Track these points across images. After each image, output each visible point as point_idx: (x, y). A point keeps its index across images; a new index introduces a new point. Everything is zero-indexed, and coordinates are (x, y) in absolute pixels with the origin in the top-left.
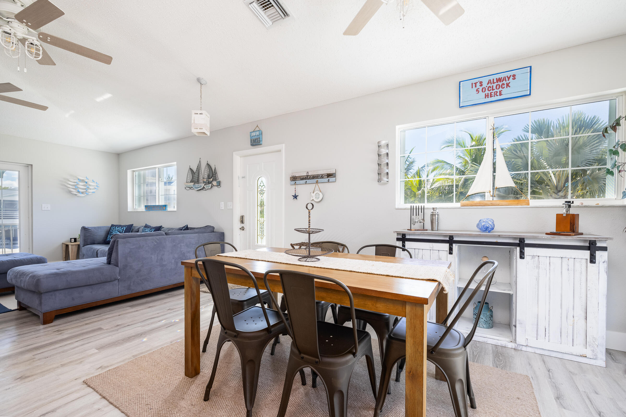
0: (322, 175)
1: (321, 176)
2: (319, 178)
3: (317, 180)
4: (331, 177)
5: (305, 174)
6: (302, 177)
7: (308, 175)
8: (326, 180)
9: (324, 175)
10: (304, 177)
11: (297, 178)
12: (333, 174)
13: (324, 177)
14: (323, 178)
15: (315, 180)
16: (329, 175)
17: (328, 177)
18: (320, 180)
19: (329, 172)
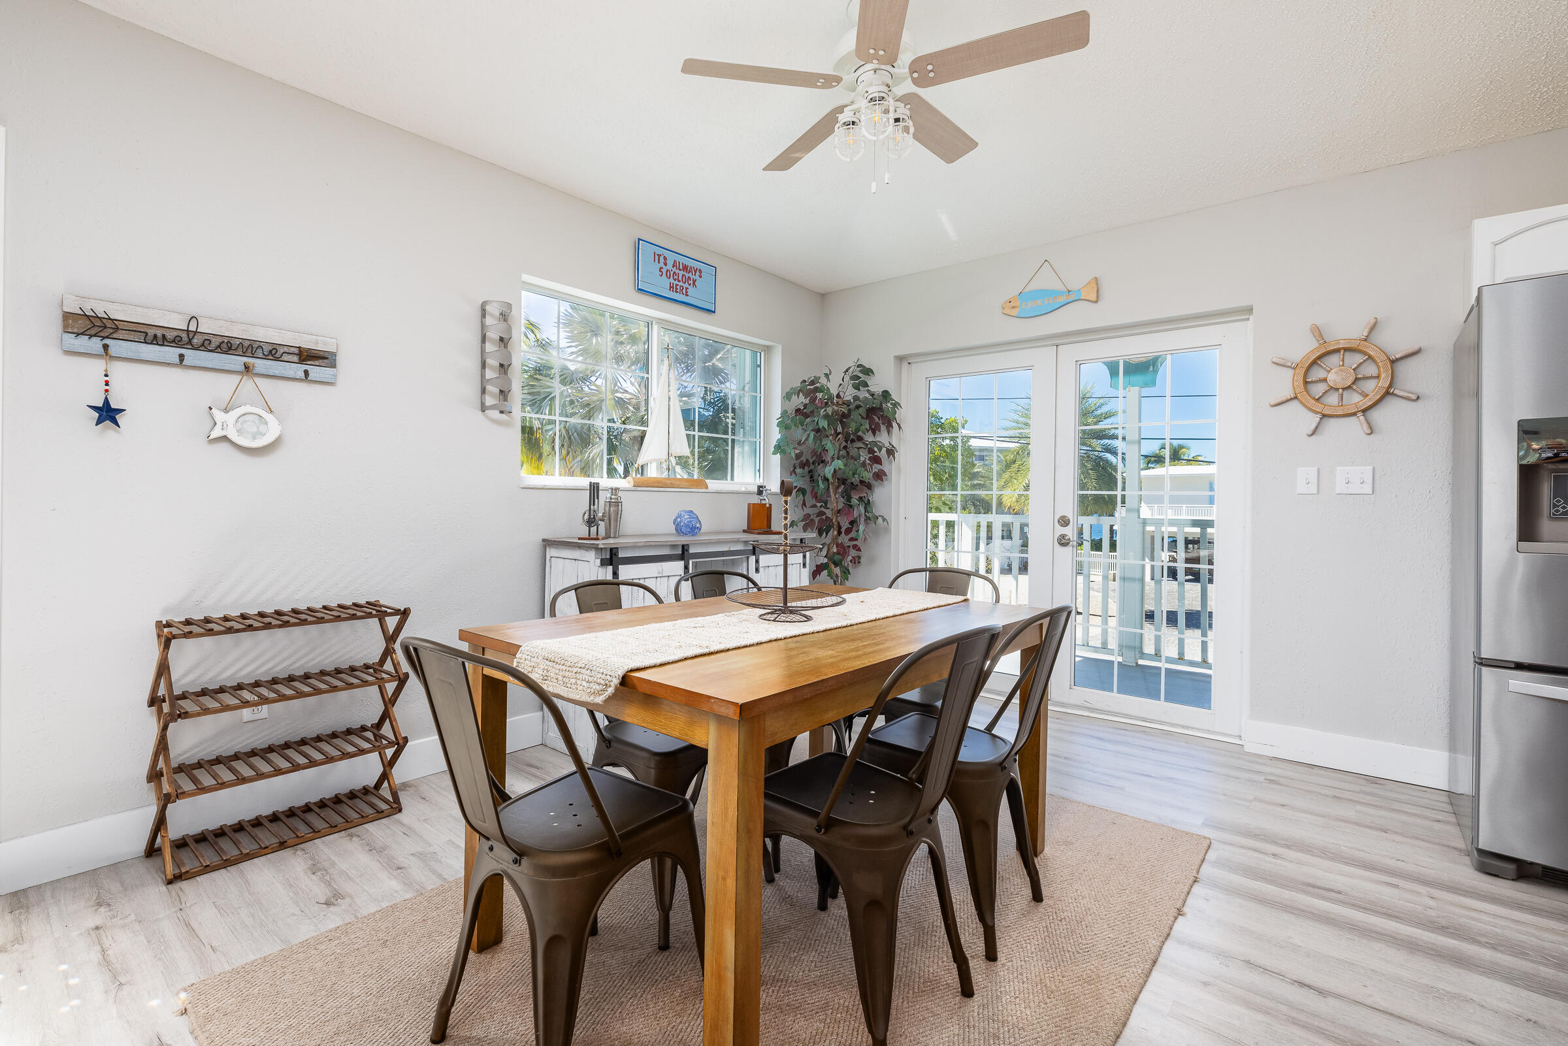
0: (275, 346)
1: (267, 349)
2: (259, 353)
3: (245, 359)
4: (317, 363)
5: (177, 322)
6: (151, 332)
7: (196, 332)
8: (298, 370)
9: (286, 349)
10: (170, 335)
11: (117, 329)
12: (326, 355)
13: (285, 357)
14: (277, 359)
15: (237, 362)
16: (307, 356)
17: (304, 360)
18: (260, 365)
19: (307, 343)
